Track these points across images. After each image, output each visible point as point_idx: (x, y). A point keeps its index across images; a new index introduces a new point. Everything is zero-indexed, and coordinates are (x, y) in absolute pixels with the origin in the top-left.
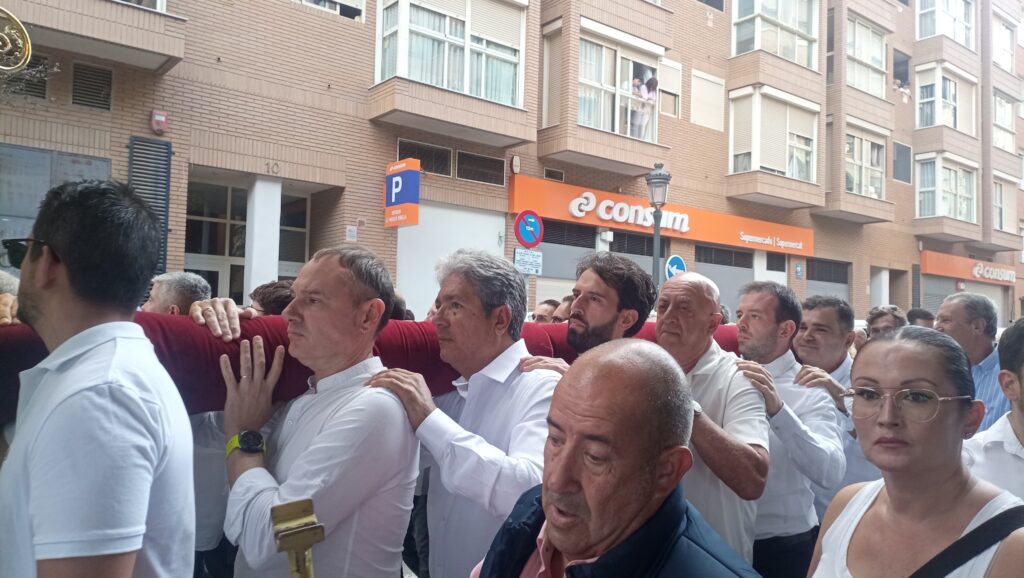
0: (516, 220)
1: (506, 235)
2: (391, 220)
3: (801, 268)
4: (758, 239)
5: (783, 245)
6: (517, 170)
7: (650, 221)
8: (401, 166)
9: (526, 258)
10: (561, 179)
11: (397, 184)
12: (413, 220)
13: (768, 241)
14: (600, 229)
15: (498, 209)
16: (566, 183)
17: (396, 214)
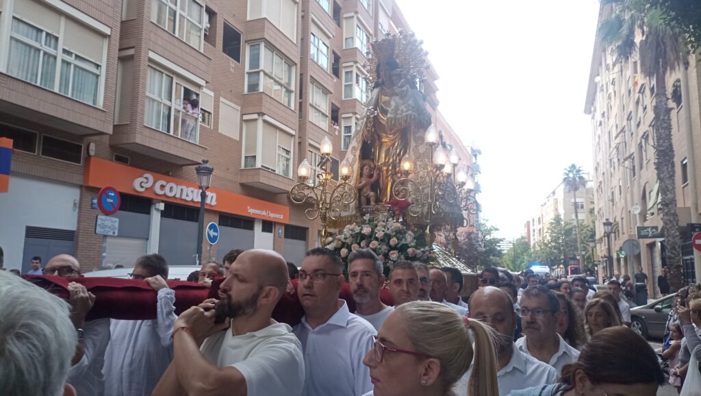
0: (100, 193)
1: (80, 202)
3: (281, 231)
4: (258, 212)
5: (272, 216)
6: (92, 153)
9: (106, 223)
10: (127, 162)
12: (4, 188)
13: (264, 213)
14: (155, 201)
16: (131, 165)
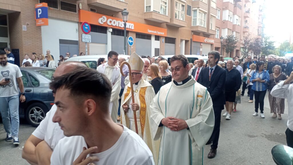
0: (82, 25)
1: (79, 29)
2: (38, 23)
4: (153, 32)
5: (159, 33)
6: (81, 8)
7: (123, 26)
8: (41, 5)
9: (86, 37)
10: (95, 11)
11: (40, 12)
12: (46, 24)
13: (155, 32)
14: (108, 28)
15: (75, 20)
16: (97, 13)
17: (40, 22)
